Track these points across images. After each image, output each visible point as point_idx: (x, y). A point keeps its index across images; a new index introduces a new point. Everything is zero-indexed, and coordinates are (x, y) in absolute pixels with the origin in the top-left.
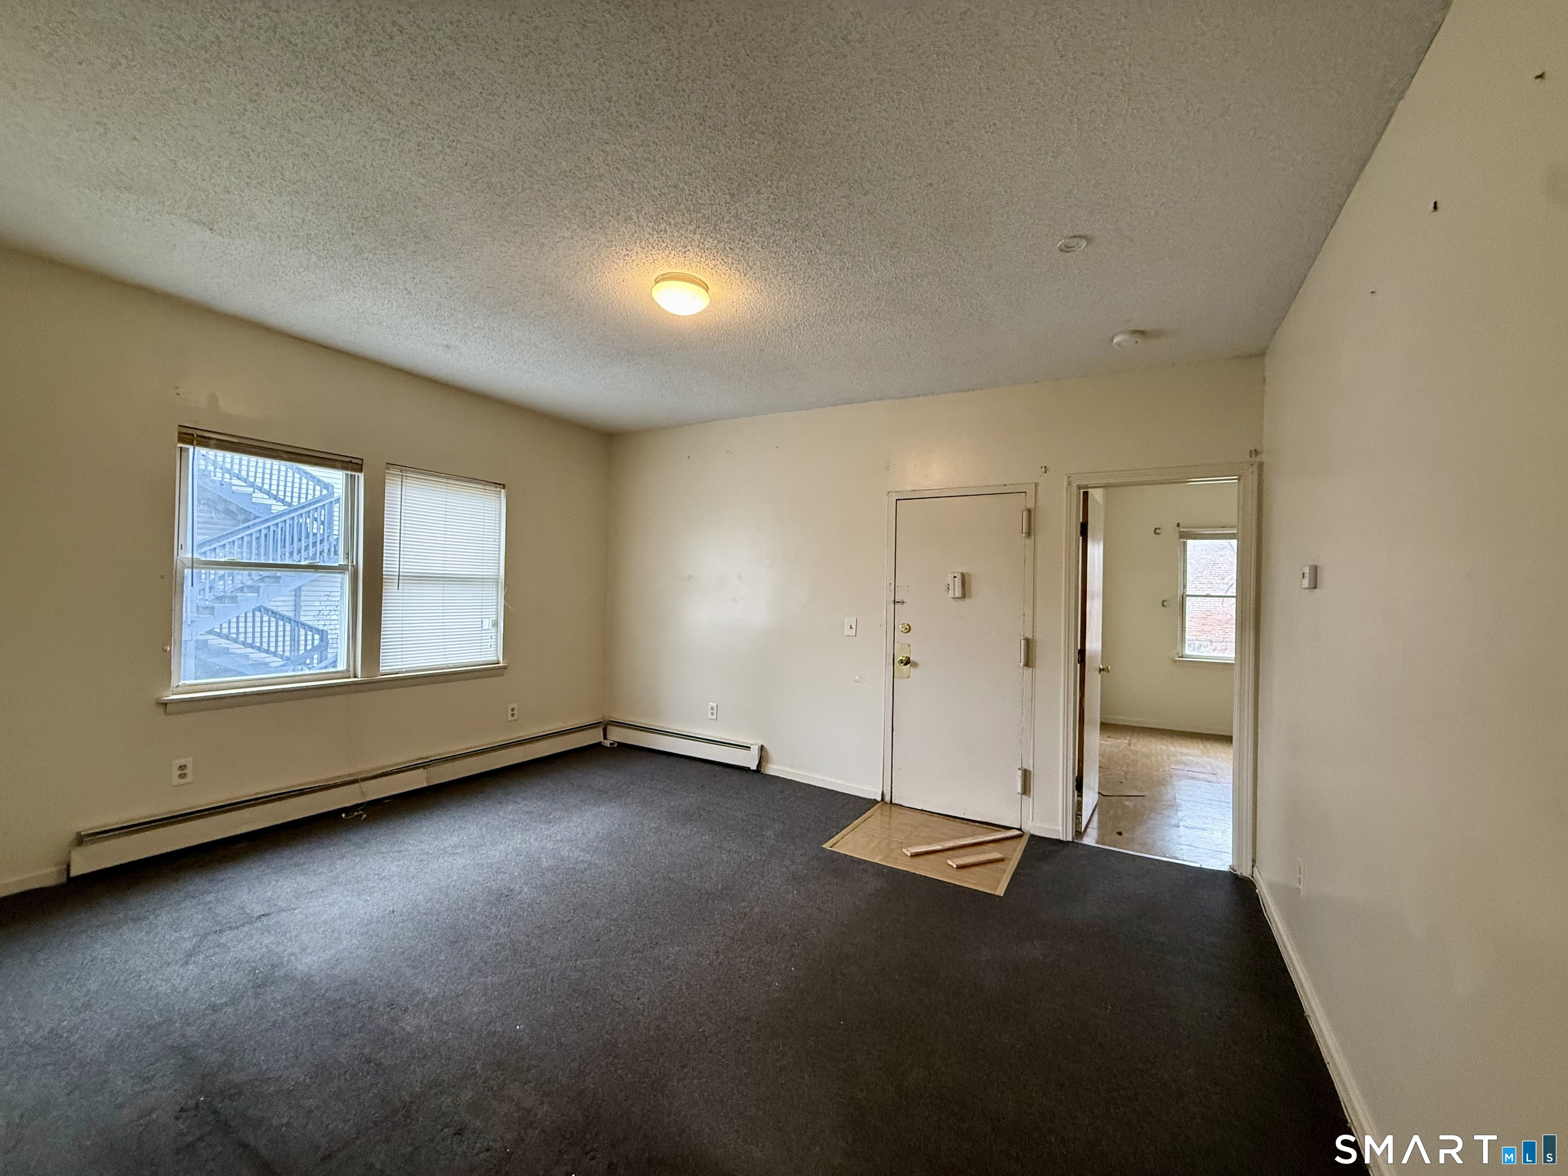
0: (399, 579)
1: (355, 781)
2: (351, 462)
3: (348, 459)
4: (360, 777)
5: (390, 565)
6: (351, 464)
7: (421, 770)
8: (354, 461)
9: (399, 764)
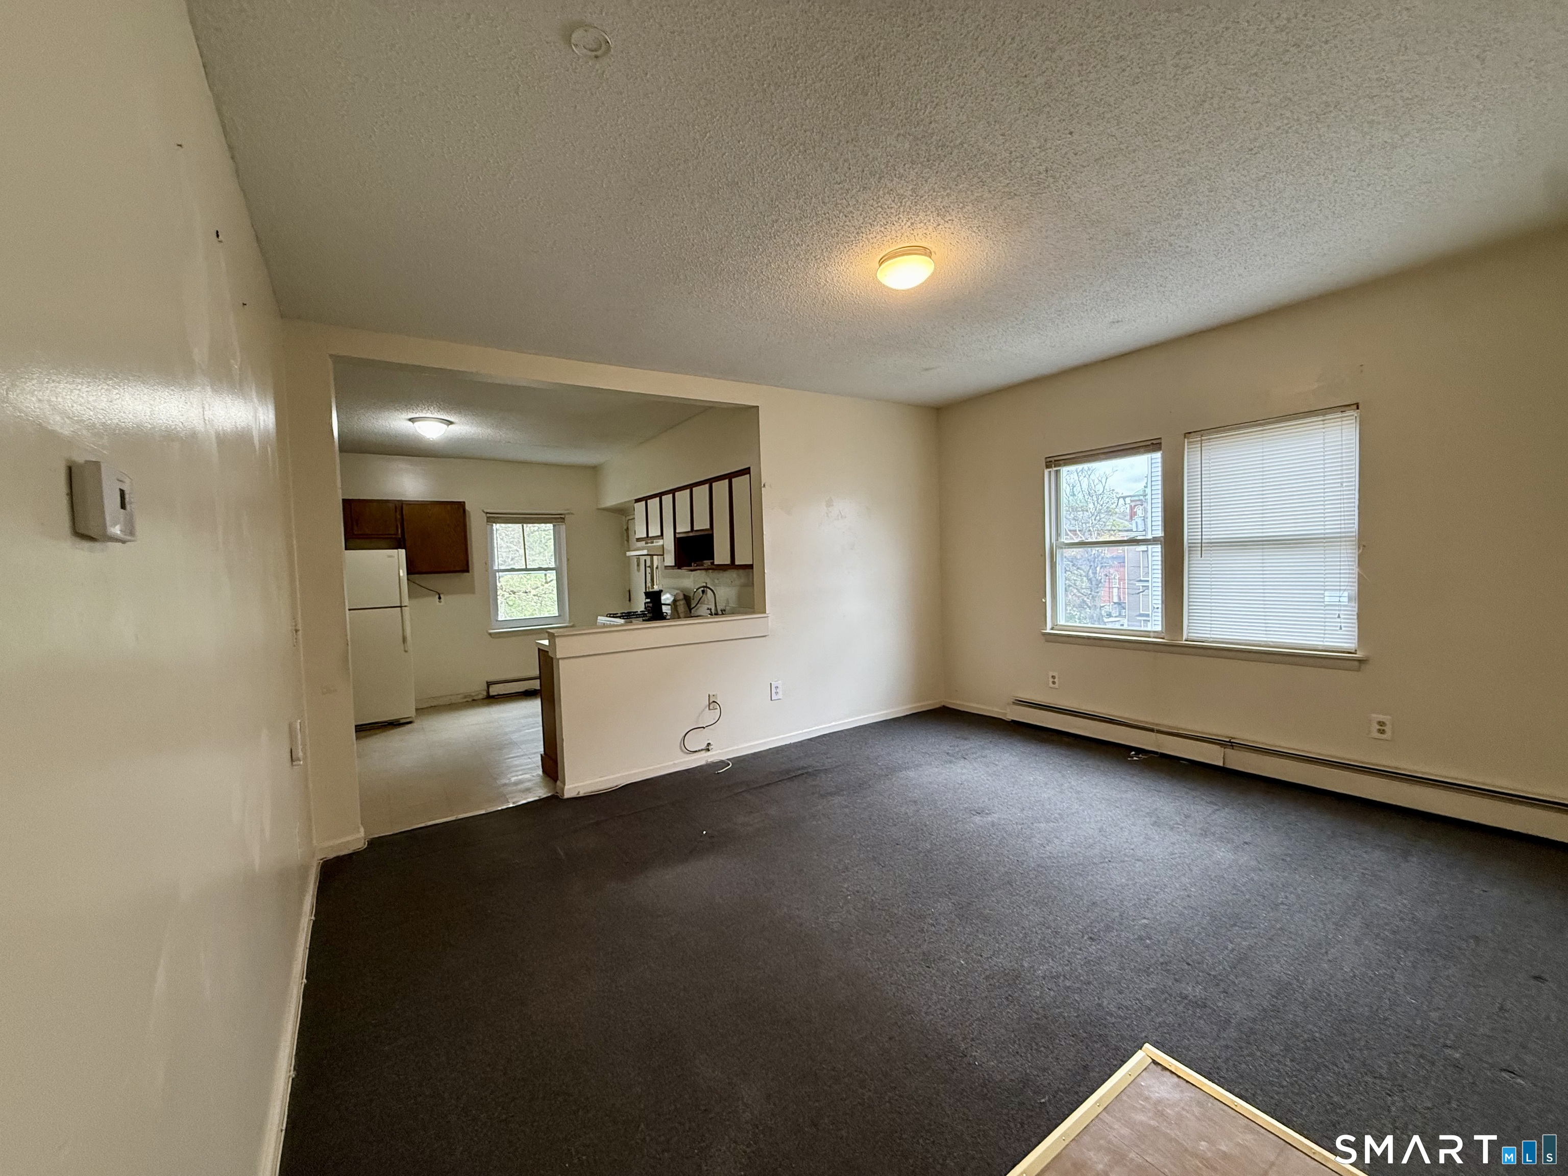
0: (1201, 547)
1: (1152, 730)
2: (1153, 444)
3: (1149, 443)
4: (1156, 728)
5: (1189, 534)
6: (1153, 446)
7: (1217, 747)
8: (1154, 442)
9: (1196, 732)
